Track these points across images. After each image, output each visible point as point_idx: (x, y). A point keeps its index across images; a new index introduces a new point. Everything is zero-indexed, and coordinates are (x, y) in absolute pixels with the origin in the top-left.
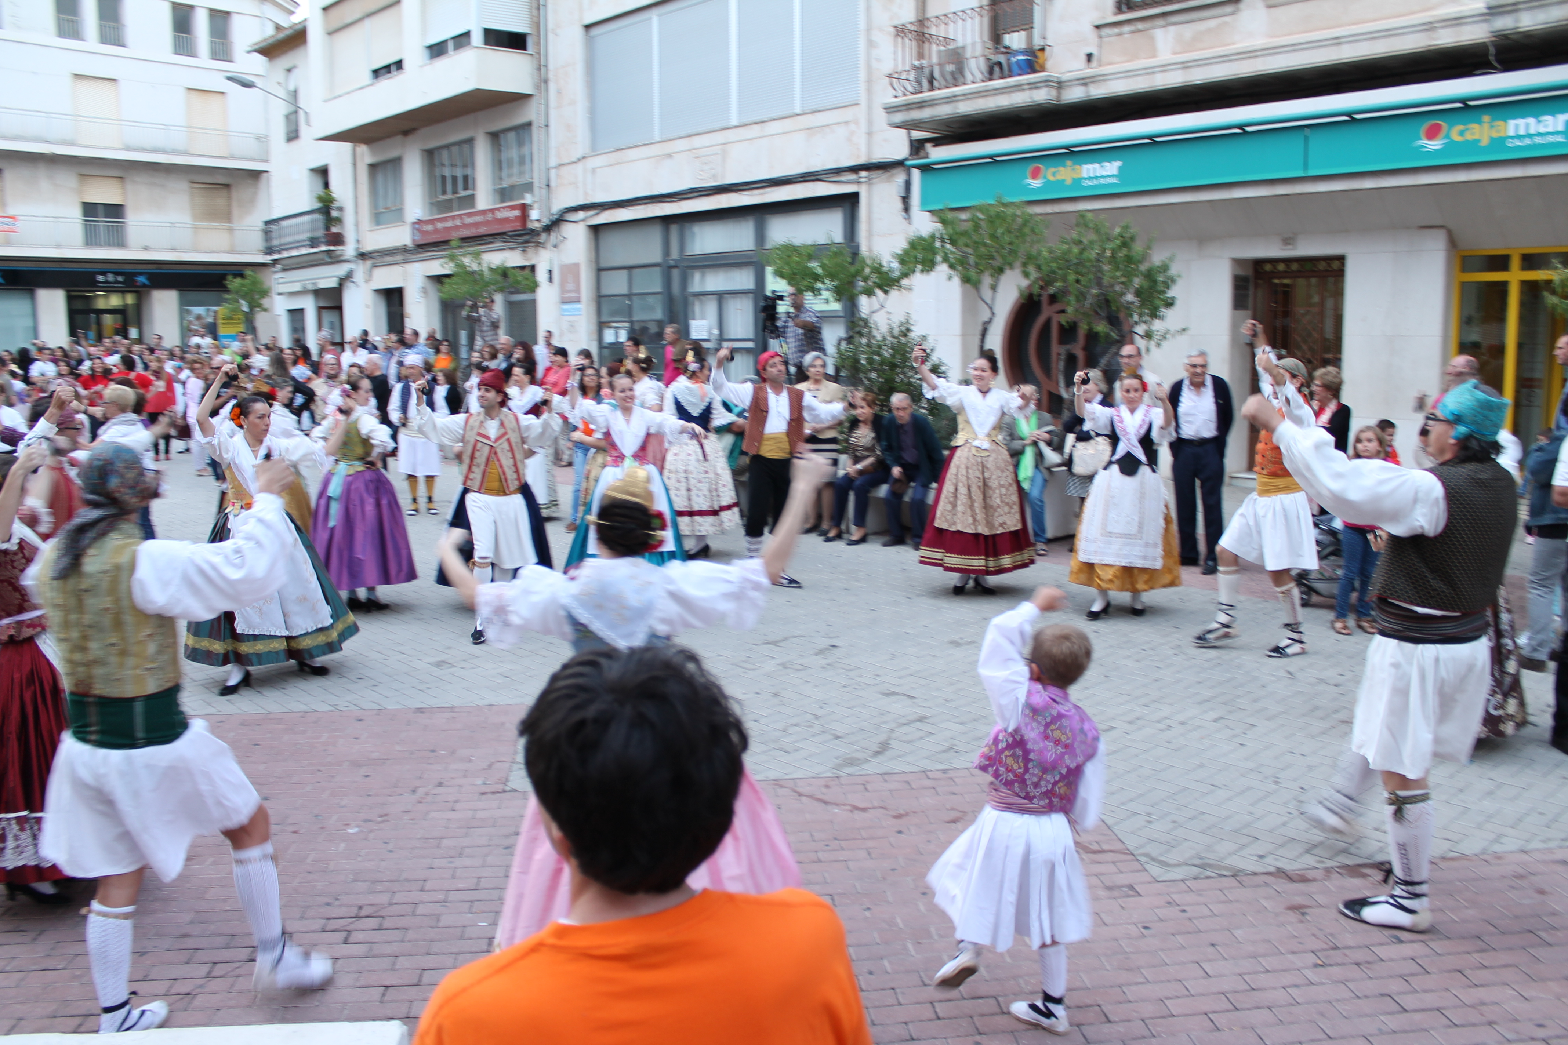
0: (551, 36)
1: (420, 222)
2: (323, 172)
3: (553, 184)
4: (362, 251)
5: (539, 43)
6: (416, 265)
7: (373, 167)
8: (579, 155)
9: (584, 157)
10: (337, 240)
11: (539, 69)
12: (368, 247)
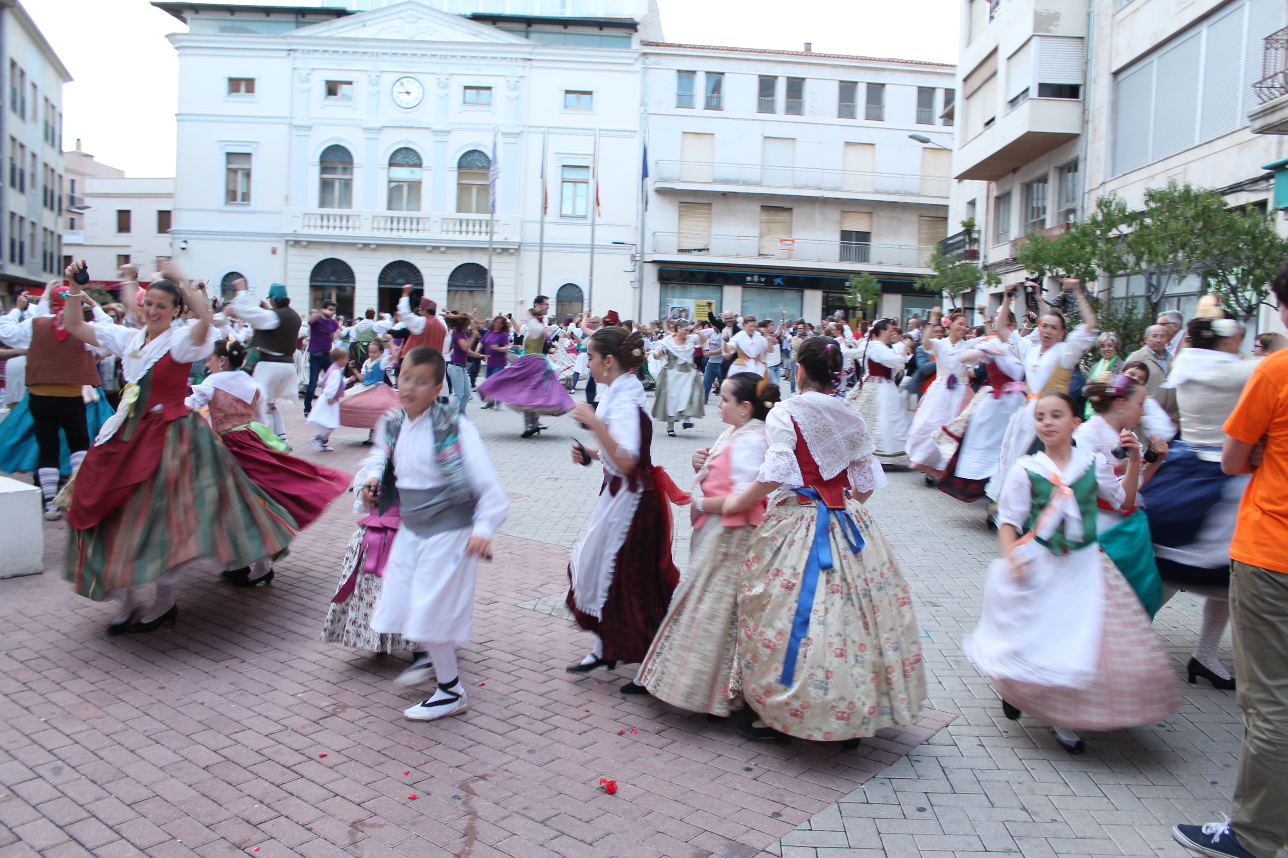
0: (1092, 84)
1: (1016, 240)
2: (972, 203)
3: (1086, 207)
4: (987, 264)
5: (1085, 91)
6: (1012, 274)
7: (998, 199)
8: (1101, 182)
9: (1104, 183)
10: (974, 255)
11: (1084, 113)
12: (991, 260)
